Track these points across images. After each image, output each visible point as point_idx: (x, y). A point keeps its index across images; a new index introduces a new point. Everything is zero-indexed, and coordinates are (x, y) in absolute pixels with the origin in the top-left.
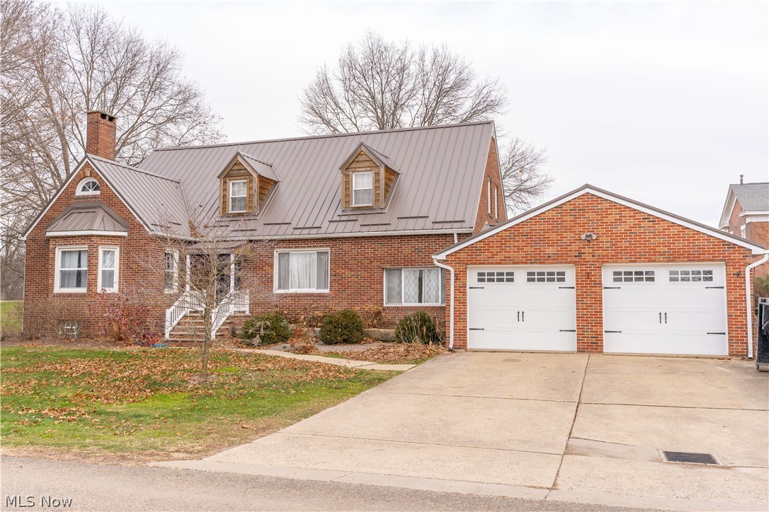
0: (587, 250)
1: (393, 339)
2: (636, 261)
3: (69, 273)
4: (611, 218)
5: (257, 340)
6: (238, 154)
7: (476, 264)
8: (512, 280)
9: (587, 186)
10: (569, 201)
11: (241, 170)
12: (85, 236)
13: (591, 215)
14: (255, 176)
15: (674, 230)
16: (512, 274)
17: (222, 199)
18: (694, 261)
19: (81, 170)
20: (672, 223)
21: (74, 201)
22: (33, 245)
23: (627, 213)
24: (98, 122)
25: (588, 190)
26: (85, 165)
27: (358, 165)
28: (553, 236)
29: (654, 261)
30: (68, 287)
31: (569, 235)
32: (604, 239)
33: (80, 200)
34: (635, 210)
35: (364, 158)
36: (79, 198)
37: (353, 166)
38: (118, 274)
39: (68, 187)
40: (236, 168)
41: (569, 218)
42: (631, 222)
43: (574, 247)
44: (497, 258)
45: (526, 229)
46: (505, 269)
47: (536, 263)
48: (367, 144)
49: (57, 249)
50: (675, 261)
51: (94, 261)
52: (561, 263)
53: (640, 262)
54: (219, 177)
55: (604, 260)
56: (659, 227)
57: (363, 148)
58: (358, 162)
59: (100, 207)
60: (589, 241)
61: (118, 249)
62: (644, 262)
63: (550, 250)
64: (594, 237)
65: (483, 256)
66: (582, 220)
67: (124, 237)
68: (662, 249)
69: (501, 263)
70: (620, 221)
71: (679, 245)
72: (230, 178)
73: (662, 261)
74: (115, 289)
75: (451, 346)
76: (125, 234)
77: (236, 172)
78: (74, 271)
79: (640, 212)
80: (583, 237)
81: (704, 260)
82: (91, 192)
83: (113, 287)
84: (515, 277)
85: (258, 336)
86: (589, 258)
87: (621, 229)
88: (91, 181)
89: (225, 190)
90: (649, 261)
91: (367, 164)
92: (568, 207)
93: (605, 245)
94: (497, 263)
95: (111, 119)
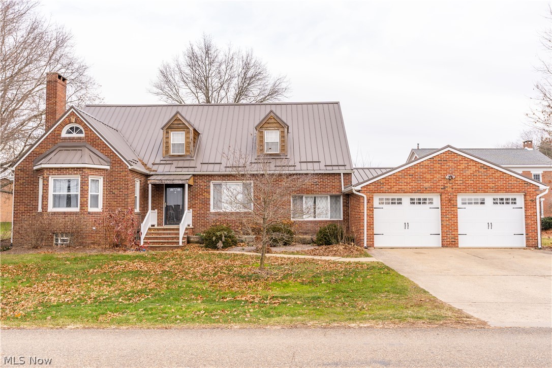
0: (448, 185)
1: (309, 242)
2: (477, 192)
3: (60, 196)
4: (462, 166)
5: (220, 244)
6: (178, 113)
7: (380, 193)
8: (400, 203)
9: (449, 146)
10: (438, 155)
11: (180, 124)
12: (77, 168)
13: (451, 164)
14: (191, 129)
15: (498, 174)
16: (401, 199)
17: (165, 144)
18: (509, 192)
19: (66, 117)
20: (497, 170)
21: (61, 141)
22: (21, 174)
23: (471, 163)
24: (56, 82)
25: (449, 149)
26: (71, 114)
27: (269, 125)
28: (428, 176)
29: (487, 192)
30: (59, 207)
31: (438, 176)
32: (458, 178)
33: (66, 141)
34: (476, 162)
35: (273, 121)
36: (65, 139)
37: (265, 126)
38: (102, 197)
39: (55, 130)
40: (176, 122)
41: (438, 165)
42: (474, 169)
43: (441, 183)
44: (394, 189)
45: (412, 172)
46: (396, 196)
47: (418, 192)
48: (275, 112)
49: (50, 178)
50: (499, 192)
51: (85, 188)
52: (433, 193)
53: (479, 193)
54: (162, 129)
55: (459, 191)
56: (490, 172)
57: (272, 114)
58: (268, 123)
59: (85, 146)
60: (450, 180)
61: (102, 178)
62: (481, 193)
63: (427, 185)
64: (454, 177)
65: (385, 188)
66: (445, 167)
67: (107, 170)
68: (491, 185)
69: (396, 193)
70: (467, 168)
71: (500, 183)
72: (171, 130)
73: (492, 192)
74: (99, 209)
75: (365, 245)
76: (108, 167)
77: (176, 125)
78: (64, 195)
79: (479, 163)
80: (447, 177)
81: (514, 192)
82: (74, 135)
83: (97, 207)
84: (403, 201)
85: (220, 242)
86: (449, 190)
87: (468, 172)
88: (75, 126)
89: (167, 138)
90: (484, 192)
91: (275, 125)
92: (437, 159)
93: (459, 182)
94: (394, 193)
95: (64, 80)
